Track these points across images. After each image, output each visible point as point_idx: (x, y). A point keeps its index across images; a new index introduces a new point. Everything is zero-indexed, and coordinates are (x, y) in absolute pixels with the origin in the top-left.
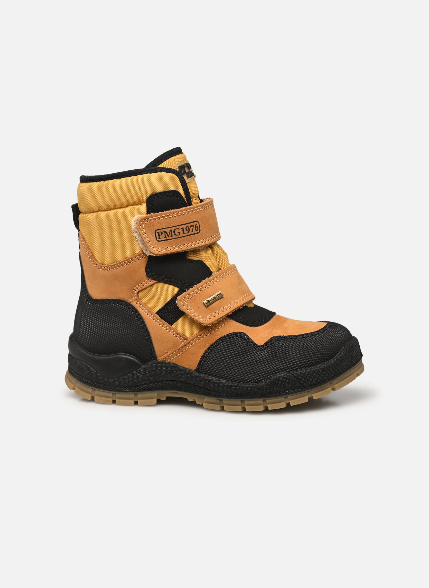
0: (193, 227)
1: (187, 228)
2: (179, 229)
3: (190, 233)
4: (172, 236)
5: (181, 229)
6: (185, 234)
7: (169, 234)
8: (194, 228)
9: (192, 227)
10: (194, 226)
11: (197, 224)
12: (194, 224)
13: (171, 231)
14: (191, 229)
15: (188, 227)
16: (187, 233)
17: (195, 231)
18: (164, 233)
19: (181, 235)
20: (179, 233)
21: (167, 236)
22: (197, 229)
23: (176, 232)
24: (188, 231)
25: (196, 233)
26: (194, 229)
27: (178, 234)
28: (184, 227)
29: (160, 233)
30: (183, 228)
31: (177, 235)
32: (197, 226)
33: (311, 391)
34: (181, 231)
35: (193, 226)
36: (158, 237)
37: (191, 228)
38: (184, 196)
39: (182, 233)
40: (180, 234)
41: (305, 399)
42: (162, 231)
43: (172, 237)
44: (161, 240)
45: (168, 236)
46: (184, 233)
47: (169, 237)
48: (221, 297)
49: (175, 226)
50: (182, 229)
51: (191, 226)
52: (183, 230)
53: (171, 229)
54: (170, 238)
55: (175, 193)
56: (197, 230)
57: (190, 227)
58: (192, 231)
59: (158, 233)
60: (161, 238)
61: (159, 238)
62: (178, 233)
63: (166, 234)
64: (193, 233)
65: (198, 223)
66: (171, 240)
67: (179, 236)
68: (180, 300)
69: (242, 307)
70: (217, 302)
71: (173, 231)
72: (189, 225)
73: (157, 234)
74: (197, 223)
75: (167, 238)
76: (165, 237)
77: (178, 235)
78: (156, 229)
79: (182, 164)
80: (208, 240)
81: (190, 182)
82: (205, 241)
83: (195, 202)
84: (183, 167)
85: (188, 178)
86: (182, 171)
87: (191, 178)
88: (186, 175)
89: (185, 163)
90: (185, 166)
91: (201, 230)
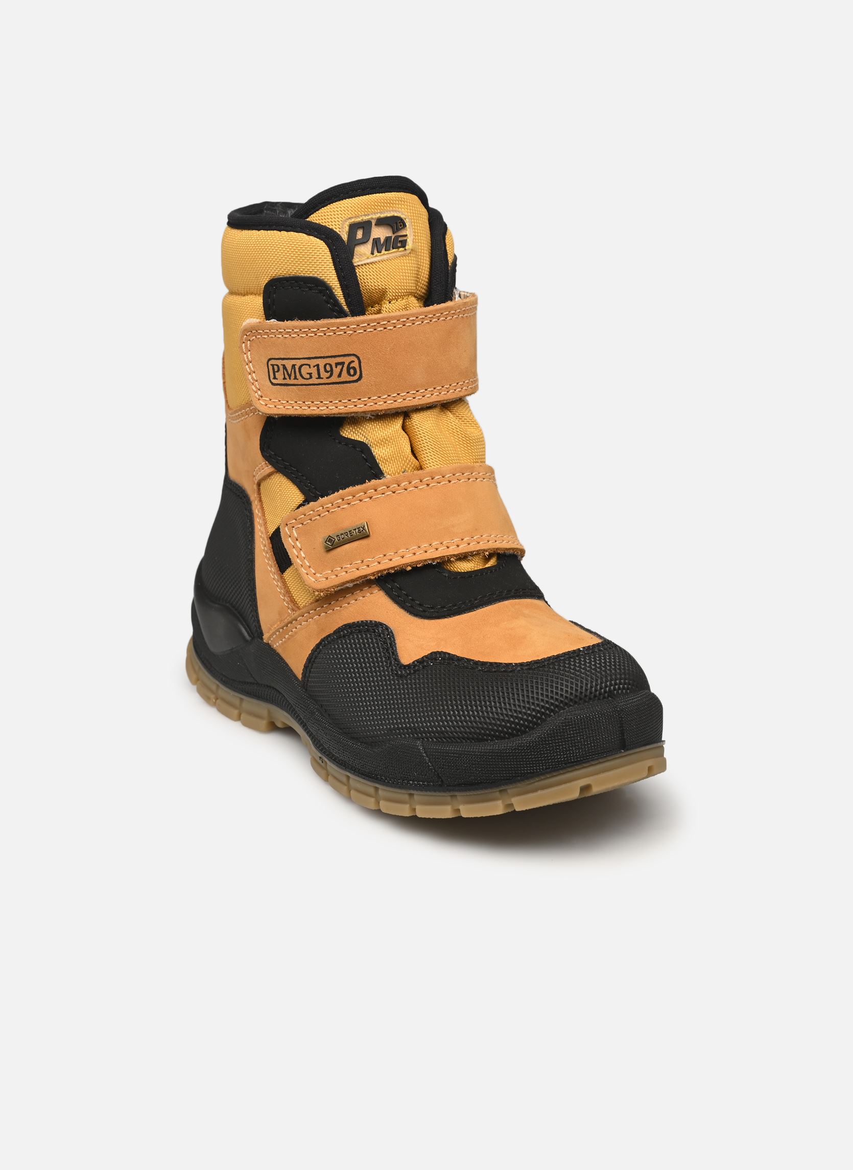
0: (342, 369)
1: (328, 368)
2: (309, 365)
3: (334, 379)
4: (295, 378)
5: (314, 366)
6: (322, 378)
7: (291, 373)
8: (345, 369)
9: (339, 367)
10: (346, 366)
11: (353, 361)
12: (347, 360)
13: (294, 366)
14: (336, 371)
15: (331, 366)
16: (327, 378)
17: (345, 377)
18: (281, 368)
19: (314, 380)
20: (310, 374)
21: (287, 376)
22: (352, 372)
23: (305, 370)
24: (329, 373)
25: (348, 380)
26: (345, 372)
27: (308, 376)
28: (322, 363)
29: (276, 367)
30: (318, 366)
31: (305, 379)
32: (352, 365)
33: (458, 798)
34: (314, 371)
35: (343, 364)
36: (272, 376)
37: (336, 367)
38: (338, 293)
39: (315, 375)
40: (311, 377)
41: (445, 812)
42: (279, 363)
43: (295, 382)
44: (276, 383)
45: (290, 376)
46: (319, 377)
47: (290, 379)
48: (362, 534)
49: (301, 357)
50: (316, 367)
51: (337, 364)
52: (318, 370)
53: (295, 364)
54: (292, 382)
55: (317, 285)
56: (353, 376)
57: (334, 366)
58: (340, 375)
59: (273, 365)
60: (277, 379)
61: (275, 378)
62: (307, 373)
63: (285, 371)
64: (342, 380)
65: (356, 359)
66: (294, 387)
67: (310, 381)
68: (285, 523)
69: (409, 568)
70: (351, 544)
71: (297, 367)
72: (333, 361)
73: (271, 368)
74: (353, 358)
75: (288, 381)
76: (285, 378)
77: (308, 379)
78: (271, 357)
79: (366, 218)
80: (384, 400)
81: (371, 263)
82: (374, 401)
83: (389, 309)
84: (366, 226)
85: (372, 253)
86: (360, 234)
87: (387, 252)
88: (369, 246)
89: (378, 216)
90: (374, 222)
91: (363, 375)
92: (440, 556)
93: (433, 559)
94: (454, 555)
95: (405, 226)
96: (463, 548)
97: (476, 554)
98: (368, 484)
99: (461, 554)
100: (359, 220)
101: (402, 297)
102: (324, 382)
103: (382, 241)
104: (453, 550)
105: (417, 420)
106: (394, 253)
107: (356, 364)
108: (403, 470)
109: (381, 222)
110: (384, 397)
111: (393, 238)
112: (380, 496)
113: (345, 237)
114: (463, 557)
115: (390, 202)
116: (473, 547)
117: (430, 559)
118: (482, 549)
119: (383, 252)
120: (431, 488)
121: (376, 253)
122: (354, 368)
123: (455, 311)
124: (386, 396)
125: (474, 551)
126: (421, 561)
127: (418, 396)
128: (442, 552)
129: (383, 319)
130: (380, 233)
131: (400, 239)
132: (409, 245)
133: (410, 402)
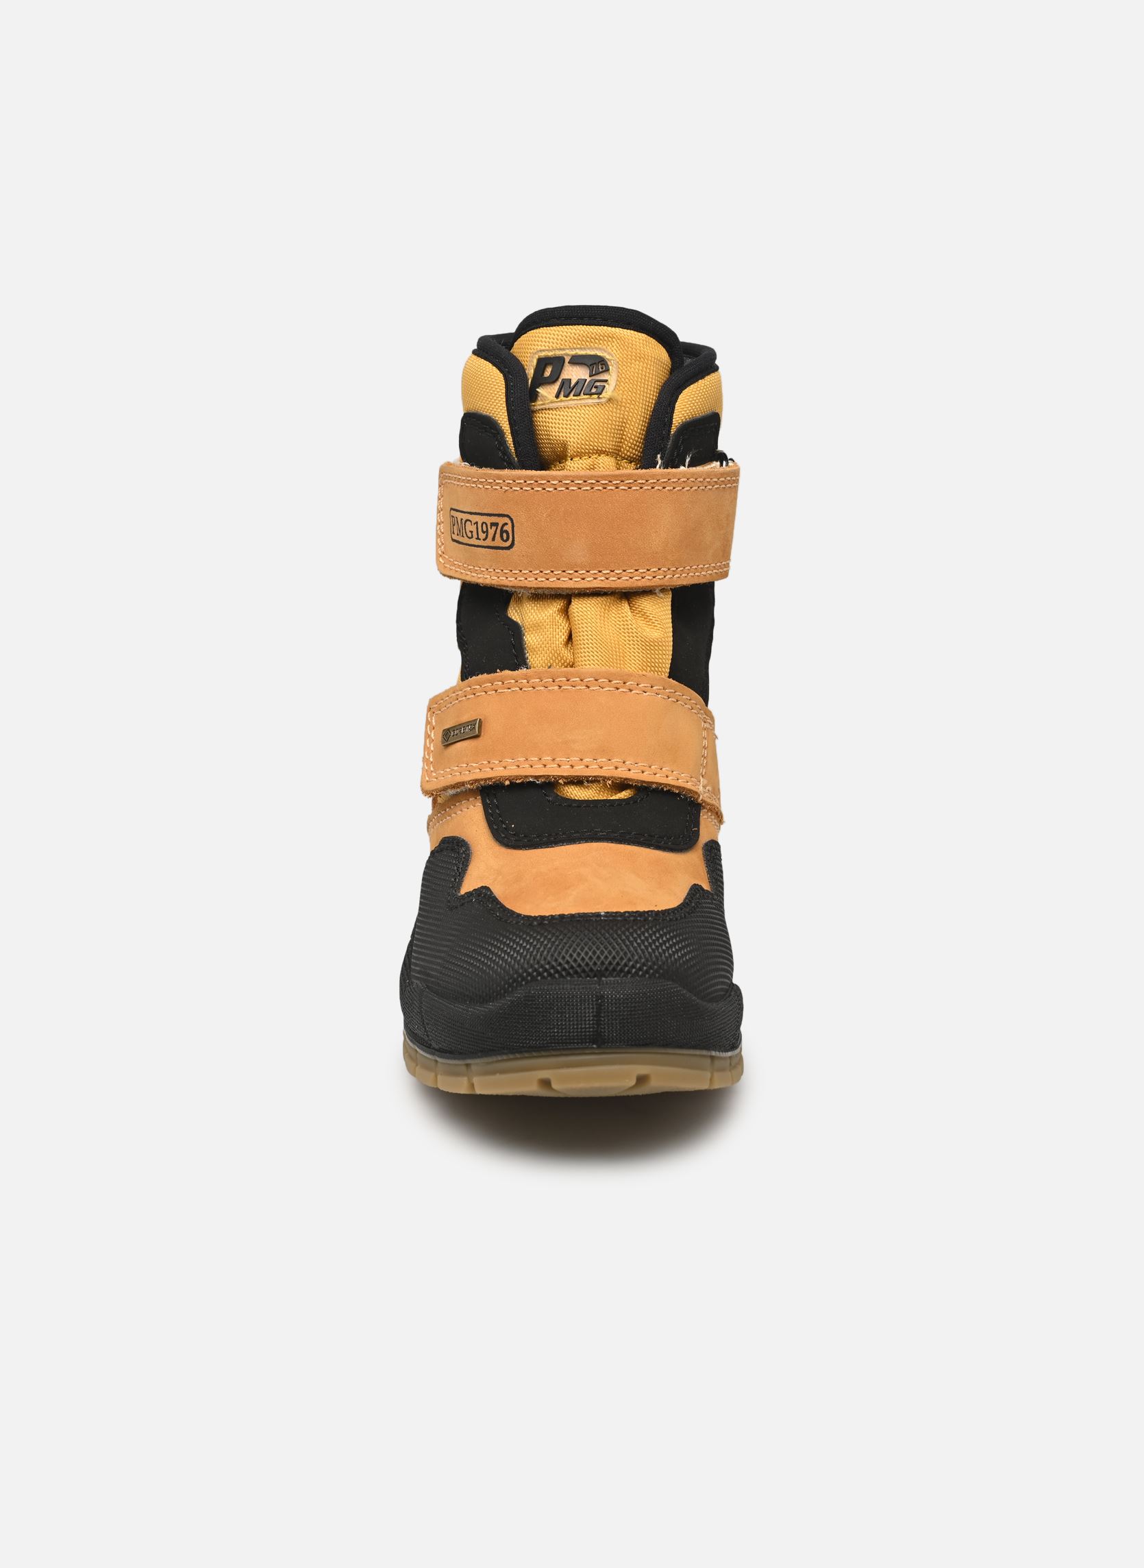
0: (496, 531)
1: (485, 528)
2: (471, 522)
3: (489, 542)
4: (463, 535)
5: (474, 524)
7: (460, 527)
8: (498, 531)
9: (494, 528)
10: (500, 528)
11: (506, 524)
12: (501, 521)
14: (491, 532)
15: (487, 525)
16: (483, 540)
17: (499, 541)
18: (456, 521)
19: (475, 541)
20: (472, 533)
21: (458, 532)
22: (505, 535)
23: (470, 527)
24: (486, 535)
25: (501, 546)
26: (498, 535)
27: (471, 535)
28: (480, 520)
30: (477, 523)
31: (468, 535)
32: (505, 528)
34: (474, 529)
35: (496, 524)
36: (452, 528)
37: (491, 528)
38: (509, 439)
39: (475, 535)
42: (455, 514)
43: (463, 540)
44: (454, 538)
45: (460, 532)
47: (460, 535)
48: (472, 733)
49: (467, 509)
50: (476, 525)
51: (492, 524)
52: (478, 529)
53: (464, 517)
54: (461, 541)
55: (492, 426)
56: (506, 541)
57: (489, 526)
58: (494, 539)
59: (452, 517)
60: (454, 534)
61: (453, 532)
62: (470, 531)
63: (457, 525)
64: (497, 545)
65: (509, 522)
67: (472, 542)
70: (463, 742)
72: (489, 520)
73: (451, 520)
74: (507, 520)
75: (459, 538)
76: (457, 534)
77: (470, 538)
79: (559, 353)
80: (536, 576)
81: (555, 409)
82: (525, 576)
83: (574, 467)
84: (557, 363)
85: (557, 396)
86: (548, 372)
87: (575, 398)
88: (556, 386)
89: (574, 352)
90: (567, 360)
91: (516, 542)
92: (544, 774)
93: (537, 777)
94: (563, 777)
95: (607, 370)
96: (579, 770)
97: (595, 780)
98: (499, 674)
99: (574, 777)
100: (550, 354)
101: (589, 455)
102: (480, 544)
103: (573, 383)
104: (566, 771)
105: (577, 606)
106: (585, 400)
107: (508, 528)
108: (549, 664)
109: (577, 361)
110: (535, 573)
111: (588, 381)
112: (506, 690)
113: (530, 372)
114: (578, 781)
115: (594, 339)
116: (593, 771)
117: (532, 776)
118: (602, 775)
119: (571, 396)
120: (562, 691)
121: (562, 397)
122: (507, 532)
123: (711, 479)
124: (538, 572)
125: (590, 777)
126: (521, 776)
127: (576, 578)
128: (552, 770)
129: (566, 477)
130: (574, 373)
131: (598, 384)
132: (609, 392)
133: (576, 583)
